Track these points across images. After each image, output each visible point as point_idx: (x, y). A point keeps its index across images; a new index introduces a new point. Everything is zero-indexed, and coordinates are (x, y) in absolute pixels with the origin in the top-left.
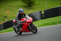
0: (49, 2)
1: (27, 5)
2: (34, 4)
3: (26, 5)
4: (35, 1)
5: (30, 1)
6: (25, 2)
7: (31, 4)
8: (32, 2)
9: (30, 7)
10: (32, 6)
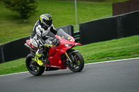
0: (69, 9)
1: (19, 14)
2: (35, 12)
3: (15, 13)
4: (36, 6)
5: (25, 6)
6: (13, 6)
7: (27, 12)
8: (30, 9)
9: (26, 18)
10: (29, 16)
